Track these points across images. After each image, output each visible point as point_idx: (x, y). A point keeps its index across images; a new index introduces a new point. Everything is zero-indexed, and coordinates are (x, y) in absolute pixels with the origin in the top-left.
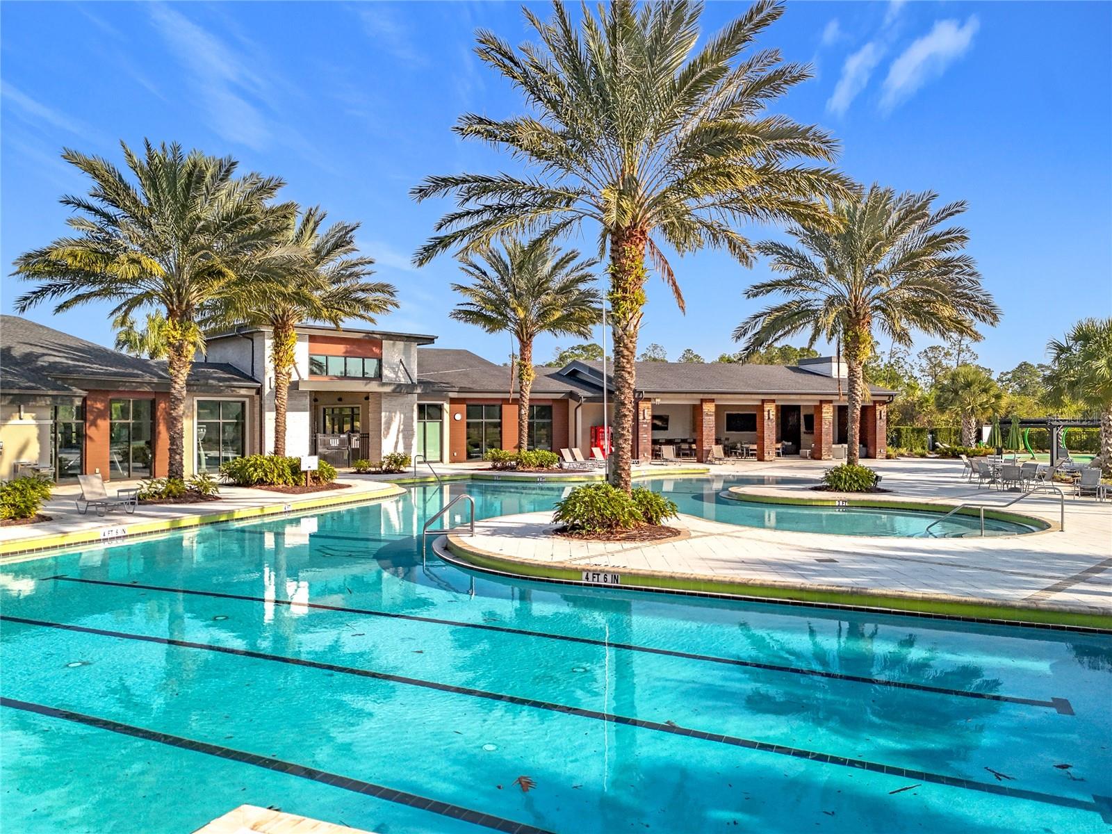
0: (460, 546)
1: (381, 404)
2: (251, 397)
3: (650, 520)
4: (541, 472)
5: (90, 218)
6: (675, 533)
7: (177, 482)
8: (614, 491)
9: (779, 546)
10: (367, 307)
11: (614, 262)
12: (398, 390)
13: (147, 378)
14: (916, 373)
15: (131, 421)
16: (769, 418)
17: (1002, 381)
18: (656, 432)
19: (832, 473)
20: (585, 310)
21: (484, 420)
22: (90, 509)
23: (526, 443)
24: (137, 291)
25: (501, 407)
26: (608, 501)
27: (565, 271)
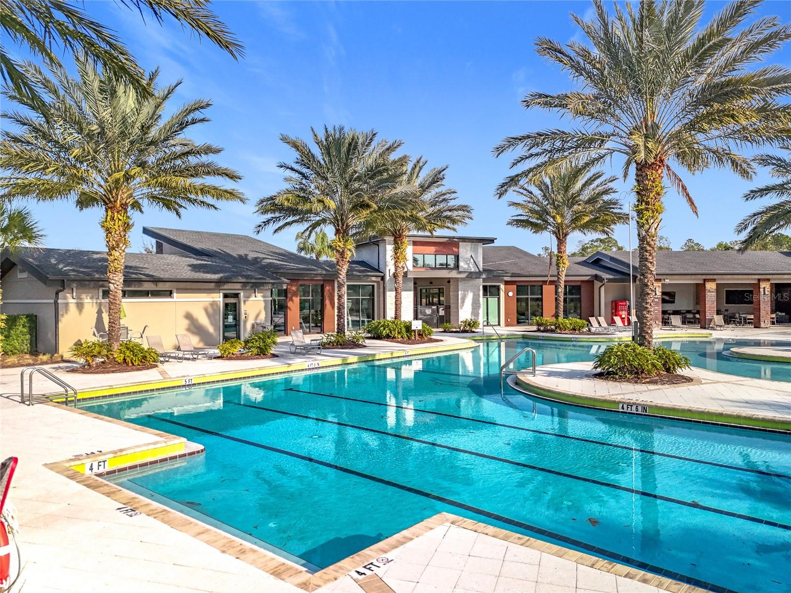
0: (527, 382)
1: (458, 286)
2: (378, 282)
3: (668, 370)
4: (574, 334)
5: (296, 176)
6: (689, 380)
7: (342, 335)
8: (640, 349)
10: (454, 221)
11: (638, 184)
12: (470, 276)
13: (319, 272)
15: (310, 298)
16: (764, 294)
18: (665, 305)
20: (608, 215)
21: (529, 296)
22: (297, 351)
23: (562, 313)
24: (318, 218)
25: (541, 286)
26: (636, 355)
27: (592, 186)
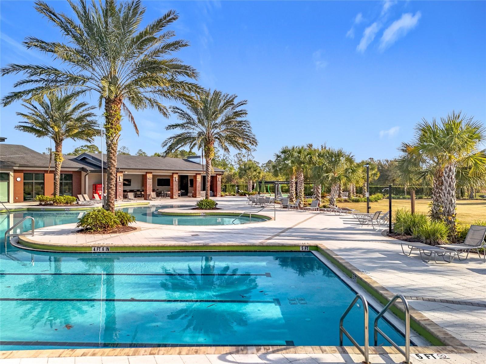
0: (27, 241)
3: (123, 224)
4: (67, 206)
6: (135, 229)
8: (107, 212)
9: (178, 231)
11: (107, 111)
14: (233, 163)
16: (175, 181)
17: (263, 167)
18: (125, 186)
19: (199, 202)
20: (90, 130)
21: (34, 181)
23: (58, 192)
25: (44, 174)
26: (104, 217)
27: (79, 111)
